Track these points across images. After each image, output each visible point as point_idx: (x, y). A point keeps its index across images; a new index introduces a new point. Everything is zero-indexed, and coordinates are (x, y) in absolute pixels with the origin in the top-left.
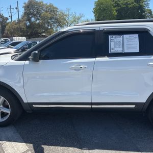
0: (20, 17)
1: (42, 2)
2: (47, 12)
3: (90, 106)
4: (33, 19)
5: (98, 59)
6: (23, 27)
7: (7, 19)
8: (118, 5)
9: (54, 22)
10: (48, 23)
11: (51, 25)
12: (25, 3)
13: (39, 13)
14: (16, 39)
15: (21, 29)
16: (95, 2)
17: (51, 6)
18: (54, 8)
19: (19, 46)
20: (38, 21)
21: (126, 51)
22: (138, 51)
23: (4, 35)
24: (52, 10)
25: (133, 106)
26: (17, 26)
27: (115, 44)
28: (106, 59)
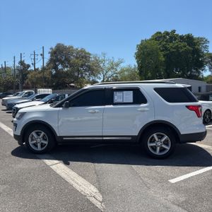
0: (45, 65)
1: (72, 47)
2: (77, 58)
3: (101, 138)
4: (60, 67)
5: (107, 106)
6: (48, 76)
7: (29, 66)
8: (166, 49)
9: (86, 71)
10: (78, 71)
11: (82, 74)
12: (51, 49)
13: (67, 60)
14: (42, 91)
15: (45, 78)
16: (137, 46)
17: (83, 51)
18: (86, 53)
19: (47, 98)
20: (66, 69)
21: (124, 101)
22: (132, 101)
23: (24, 85)
24: (84, 56)
25: (130, 138)
26: (41, 75)
27: (118, 97)
28: (112, 106)
